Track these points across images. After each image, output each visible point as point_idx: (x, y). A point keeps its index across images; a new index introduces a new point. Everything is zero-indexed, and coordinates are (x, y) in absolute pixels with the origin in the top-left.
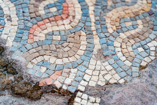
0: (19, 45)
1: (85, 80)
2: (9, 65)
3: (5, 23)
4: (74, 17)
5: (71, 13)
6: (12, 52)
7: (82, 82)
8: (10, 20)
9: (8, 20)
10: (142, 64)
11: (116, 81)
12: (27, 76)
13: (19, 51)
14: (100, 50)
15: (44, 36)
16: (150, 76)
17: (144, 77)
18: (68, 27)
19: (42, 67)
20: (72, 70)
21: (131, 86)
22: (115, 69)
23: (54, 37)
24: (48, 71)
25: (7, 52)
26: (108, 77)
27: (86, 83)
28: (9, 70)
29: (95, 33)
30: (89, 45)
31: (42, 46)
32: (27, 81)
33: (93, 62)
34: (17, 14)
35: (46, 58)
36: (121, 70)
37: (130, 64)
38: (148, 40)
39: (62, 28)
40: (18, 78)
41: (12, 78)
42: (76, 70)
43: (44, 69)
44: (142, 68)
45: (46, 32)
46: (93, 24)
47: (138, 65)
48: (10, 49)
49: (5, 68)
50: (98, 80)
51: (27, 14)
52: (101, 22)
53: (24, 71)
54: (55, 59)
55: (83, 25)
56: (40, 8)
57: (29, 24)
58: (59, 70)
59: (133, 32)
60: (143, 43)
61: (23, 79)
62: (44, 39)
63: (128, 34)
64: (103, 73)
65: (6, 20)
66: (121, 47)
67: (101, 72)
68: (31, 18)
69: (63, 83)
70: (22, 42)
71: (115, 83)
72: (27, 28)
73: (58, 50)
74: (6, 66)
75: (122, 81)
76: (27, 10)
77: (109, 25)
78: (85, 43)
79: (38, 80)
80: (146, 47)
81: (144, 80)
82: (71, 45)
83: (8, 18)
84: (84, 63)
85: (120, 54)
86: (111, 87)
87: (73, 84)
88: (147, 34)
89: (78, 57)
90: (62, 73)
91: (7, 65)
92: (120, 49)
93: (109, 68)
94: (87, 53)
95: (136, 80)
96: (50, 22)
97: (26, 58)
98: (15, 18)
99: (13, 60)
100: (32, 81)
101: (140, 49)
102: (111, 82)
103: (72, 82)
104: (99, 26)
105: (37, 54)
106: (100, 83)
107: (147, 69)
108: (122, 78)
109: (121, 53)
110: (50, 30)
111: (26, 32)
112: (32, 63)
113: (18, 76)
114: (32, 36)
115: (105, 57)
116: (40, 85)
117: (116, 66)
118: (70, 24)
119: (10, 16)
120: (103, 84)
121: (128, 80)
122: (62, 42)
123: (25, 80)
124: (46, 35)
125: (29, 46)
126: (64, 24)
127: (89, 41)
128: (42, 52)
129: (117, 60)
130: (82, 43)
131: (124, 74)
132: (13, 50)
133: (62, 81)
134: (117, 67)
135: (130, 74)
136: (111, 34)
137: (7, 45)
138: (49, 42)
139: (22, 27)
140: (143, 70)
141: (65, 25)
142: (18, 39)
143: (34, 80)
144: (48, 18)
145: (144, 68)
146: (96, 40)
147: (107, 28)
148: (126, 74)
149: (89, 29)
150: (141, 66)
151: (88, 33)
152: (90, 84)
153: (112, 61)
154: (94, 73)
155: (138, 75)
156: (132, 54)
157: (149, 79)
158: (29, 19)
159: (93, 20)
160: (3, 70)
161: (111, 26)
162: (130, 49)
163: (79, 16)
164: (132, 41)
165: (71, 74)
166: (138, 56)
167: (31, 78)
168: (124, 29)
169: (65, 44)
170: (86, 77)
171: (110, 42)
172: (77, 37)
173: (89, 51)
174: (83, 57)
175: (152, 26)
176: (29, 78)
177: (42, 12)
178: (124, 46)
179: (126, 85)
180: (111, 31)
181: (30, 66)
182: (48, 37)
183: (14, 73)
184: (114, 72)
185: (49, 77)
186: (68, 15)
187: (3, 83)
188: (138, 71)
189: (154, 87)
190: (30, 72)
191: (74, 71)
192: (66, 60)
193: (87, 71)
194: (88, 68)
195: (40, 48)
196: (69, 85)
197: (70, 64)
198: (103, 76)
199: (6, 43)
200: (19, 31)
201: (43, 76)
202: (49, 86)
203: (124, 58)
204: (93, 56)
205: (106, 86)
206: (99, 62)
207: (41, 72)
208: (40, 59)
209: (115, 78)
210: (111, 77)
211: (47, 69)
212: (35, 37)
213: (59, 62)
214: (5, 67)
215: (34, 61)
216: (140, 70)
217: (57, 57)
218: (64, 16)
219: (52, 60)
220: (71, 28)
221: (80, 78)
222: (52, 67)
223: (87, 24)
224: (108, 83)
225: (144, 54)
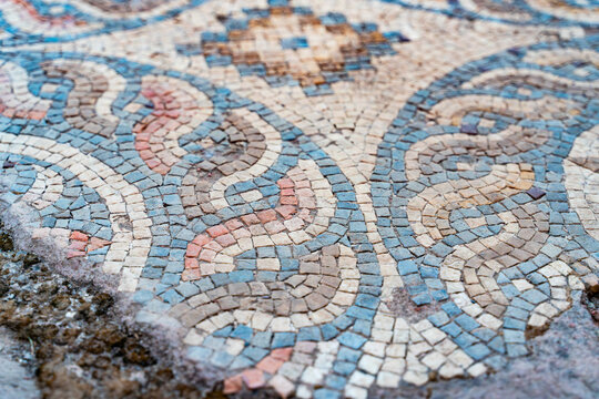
0: (157, 285)
1: (364, 372)
2: (131, 342)
3: (113, 234)
4: (314, 211)
5: (305, 201)
6: (138, 305)
7: (357, 377)
8: (127, 222)
9: (121, 226)
10: (531, 322)
11: (459, 371)
12: (185, 368)
13: (157, 302)
14: (400, 290)
15: (231, 260)
16: (563, 354)
17: (543, 357)
18: (298, 236)
19: (230, 341)
20: (322, 346)
21: (507, 382)
22: (453, 339)
23: (261, 264)
24: (249, 351)
25: (122, 306)
26: (433, 361)
27: (369, 380)
28: (130, 354)
29: (379, 248)
30: (366, 279)
31: (226, 286)
32: (184, 381)
33: (383, 321)
34: (146, 211)
35: (241, 316)
36: (473, 339)
37: (497, 324)
38: (539, 260)
39: (283, 238)
40: (159, 373)
41: (138, 375)
42: (334, 345)
43: (236, 346)
44: (532, 332)
45: (234, 250)
46: (371, 226)
47: (522, 325)
48: (131, 298)
49: (118, 349)
50: (406, 369)
51: (176, 209)
52: (393, 222)
53: (176, 354)
54: (267, 318)
55: (342, 230)
56: (212, 194)
57: (186, 234)
58: (285, 347)
59: (492, 242)
60: (527, 267)
61: (172, 377)
62: (230, 268)
63: (478, 247)
64: (416, 349)
65: (115, 227)
66: (463, 280)
67: (412, 347)
68: (190, 219)
69: (298, 382)
70: (166, 278)
71: (459, 377)
72: (177, 244)
73: (275, 295)
74: (121, 344)
75: (478, 370)
76: (175, 200)
77: (418, 228)
78: (355, 273)
79: (221, 376)
80: (537, 277)
81: (547, 366)
82: (312, 280)
83: (123, 220)
84: (358, 326)
85: (461, 300)
86: (446, 388)
87: (329, 382)
88: (534, 246)
89: (338, 311)
90: (291, 355)
91: (124, 340)
92: (459, 286)
93: (434, 335)
94: (365, 300)
95: (522, 366)
96: (245, 225)
97: (179, 319)
98: (142, 224)
99: (141, 325)
100: (203, 382)
101: (522, 284)
102: (445, 372)
103: (325, 377)
104: (390, 231)
105: (214, 307)
106: (409, 377)
107: (549, 335)
108: (476, 361)
109: (463, 295)
110: (246, 245)
111: (177, 255)
112: (200, 332)
113: (155, 368)
114: (194, 262)
115: (419, 307)
116: (227, 391)
117: (454, 330)
118: (304, 228)
119: (127, 217)
120: (421, 380)
121: (497, 366)
122: (287, 274)
123: (179, 378)
124: (236, 258)
125: (186, 288)
126: (286, 231)
127: (364, 267)
128: (228, 302)
129: (455, 315)
130: (345, 274)
131: (481, 350)
132: (141, 298)
133: (294, 376)
134: (458, 331)
135: (502, 350)
136: (430, 250)
137: (120, 289)
138: (248, 276)
139: (165, 240)
140: (538, 338)
141: (293, 232)
142: (155, 269)
143: (209, 376)
144: (239, 218)
145: (542, 331)
146: (387, 267)
147: (413, 235)
148: (487, 351)
149: (362, 238)
150: (529, 328)
151: (360, 248)
152: (381, 382)
153: (441, 317)
154: (391, 351)
155: (524, 350)
156: (497, 296)
157: (561, 362)
158: (185, 222)
159: (370, 216)
160: (109, 355)
161: (426, 230)
162: (491, 284)
163: (327, 210)
164: (494, 265)
165: (321, 358)
166: (517, 302)
167: (197, 370)
168: (466, 236)
169: (296, 279)
170: (366, 363)
171: (427, 270)
172: (328, 259)
173: (369, 295)
174: (353, 311)
175: (546, 226)
176: (190, 372)
177: (220, 204)
178: (471, 277)
179: (492, 381)
180: (426, 241)
181: (193, 338)
182: (242, 263)
183: (145, 361)
184: (449, 345)
185: (253, 367)
186: (297, 208)
187: (112, 390)
188: (523, 340)
189: (578, 383)
190: (195, 355)
191: (328, 348)
192: (302, 321)
193: (369, 347)
194: (369, 337)
195: (221, 292)
196: (317, 387)
197: (316, 331)
198: (420, 357)
199: (118, 284)
200: (156, 251)
201: (235, 365)
202: (255, 391)
203: (476, 309)
204: (383, 307)
205: (431, 385)
206: (401, 322)
207: (226, 355)
208: (223, 319)
209: (456, 362)
210: (441, 359)
211: (247, 345)
212: (203, 265)
213: (281, 325)
214: (116, 345)
215: (204, 325)
216: (528, 338)
217: (274, 313)
218: (284, 211)
219: (260, 321)
220: (308, 237)
221: (348, 367)
222: (262, 341)
223: (354, 226)
224: (435, 377)
225: (536, 296)
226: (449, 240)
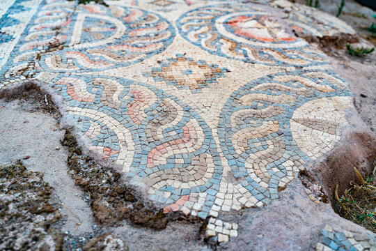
0: (137, 170)
1: (217, 205)
2: (127, 192)
3: (120, 149)
4: (196, 140)
5: (193, 136)
6: (130, 178)
7: (214, 207)
8: (125, 144)
9: (123, 145)
10: (279, 185)
11: (253, 205)
12: (148, 203)
13: (138, 177)
14: (229, 172)
15: (165, 159)
16: (292, 198)
17: (284, 199)
18: (191, 150)
19: (165, 192)
20: (201, 194)
21: (271, 209)
22: (250, 191)
23: (177, 161)
24: (173, 197)
25: (124, 178)
26: (243, 201)
27: (219, 208)
28: (127, 197)
29: (221, 155)
30: (217, 167)
31: (163, 170)
32: (148, 208)
33: (223, 184)
34: (133, 139)
35: (169, 182)
36: (258, 192)
37: (267, 186)
38: (282, 160)
39: (184, 151)
40: (138, 205)
41: (130, 206)
42: (205, 194)
43: (168, 194)
44: (280, 189)
45: (166, 155)
46: (218, 146)
47: (276, 186)
48: (128, 175)
49: (122, 196)
50: (232, 204)
51: (144, 138)
52: (226, 144)
53: (145, 197)
54: (179, 183)
55: (207, 147)
56: (158, 132)
57: (148, 149)
58: (186, 195)
59: (264, 152)
60: (277, 163)
61: (143, 206)
62: (165, 162)
63: (259, 154)
64: (236, 196)
65: (121, 146)
66: (253, 168)
67: (234, 195)
68: (149, 143)
69: (192, 209)
70: (141, 167)
71: (253, 207)
72: (145, 153)
73: (182, 174)
74: (124, 193)
75: (260, 204)
76: (143, 135)
77: (236, 147)
78: (212, 165)
79: (162, 207)
80: (281, 167)
81: (286, 203)
82: (196, 168)
83: (124, 143)
84: (214, 186)
85: (253, 176)
86: (248, 211)
87: (203, 209)
88: (279, 154)
89: (206, 180)
90: (189, 198)
91: (125, 192)
92: (252, 170)
93: (243, 190)
94: (216, 176)
95: (277, 203)
96: (170, 145)
97: (146, 183)
98: (131, 144)
99: (131, 186)
100: (155, 209)
101: (275, 170)
102: (247, 205)
103: (202, 207)
104: (225, 148)
105: (159, 179)
106: (234, 207)
107: (286, 190)
108: (259, 201)
109: (254, 174)
110: (171, 153)
111: (145, 157)
112: (154, 188)
113: (137, 203)
114: (151, 160)
115: (237, 179)
116: (164, 212)
117: (251, 188)
118: (192, 146)
119: (125, 142)
120: (238, 208)
121: (267, 203)
122: (186, 165)
123: (146, 207)
124: (167, 158)
125: (148, 171)
126: (186, 147)
127: (216, 163)
128: (165, 177)
129: (251, 182)
130: (209, 165)
131: (261, 196)
132: (131, 175)
133: (190, 207)
134: (252, 189)
135: (269, 196)
136: (240, 156)
137: (123, 171)
138: (172, 166)
139: (140, 151)
140: (282, 191)
141: (188, 148)
142: (136, 163)
143: (158, 206)
144: (168, 142)
145: (284, 189)
146: (224, 162)
147: (234, 150)
148: (263, 197)
149: (215, 151)
150: (279, 187)
151: (214, 154)
152: (223, 209)
153: (245, 183)
154: (227, 196)
155: (277, 196)
156: (267, 174)
157: (291, 201)
158: (147, 144)
159: (218, 142)
160: (119, 198)
161: (239, 147)
162: (264, 169)
163: (201, 139)
164: (265, 162)
165: (200, 199)
166: (274, 177)
167: (153, 204)
168: (254, 150)
169: (190, 167)
170: (217, 201)
171: (239, 164)
172: (202, 159)
173: (218, 174)
174: (212, 180)
175: (284, 146)
176: (150, 205)
177: (161, 136)
178: (257, 167)
179: (266, 209)
180: (239, 152)
181: (151, 191)
182: (170, 161)
183: (133, 200)
184: (249, 194)
185: (174, 203)
186: (190, 138)
187: (120, 212)
188: (276, 192)
189: (298, 209)
190: (152, 198)
191: (203, 195)
192: (193, 184)
193: (218, 195)
194: (218, 191)
195: (162, 172)
196: (199, 211)
197: (198, 188)
198: (238, 199)
199: (122, 169)
200: (136, 156)
201: (167, 202)
202: (175, 212)
203: (259, 180)
204: (223, 179)
205: (243, 210)
206: (230, 185)
207: (164, 198)
208: (163, 183)
209: (252, 201)
210: (246, 200)
211: (172, 194)
212: (155, 161)
213: (185, 186)
214: (122, 194)
215: (156, 186)
216: (279, 191)
217: (182, 181)
218: (185, 140)
219: (177, 184)
220: (194, 150)
221: (211, 203)
222: (177, 192)
223: (211, 146)
224: (244, 207)
225: (281, 174)
226: (248, 151)
